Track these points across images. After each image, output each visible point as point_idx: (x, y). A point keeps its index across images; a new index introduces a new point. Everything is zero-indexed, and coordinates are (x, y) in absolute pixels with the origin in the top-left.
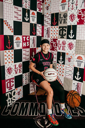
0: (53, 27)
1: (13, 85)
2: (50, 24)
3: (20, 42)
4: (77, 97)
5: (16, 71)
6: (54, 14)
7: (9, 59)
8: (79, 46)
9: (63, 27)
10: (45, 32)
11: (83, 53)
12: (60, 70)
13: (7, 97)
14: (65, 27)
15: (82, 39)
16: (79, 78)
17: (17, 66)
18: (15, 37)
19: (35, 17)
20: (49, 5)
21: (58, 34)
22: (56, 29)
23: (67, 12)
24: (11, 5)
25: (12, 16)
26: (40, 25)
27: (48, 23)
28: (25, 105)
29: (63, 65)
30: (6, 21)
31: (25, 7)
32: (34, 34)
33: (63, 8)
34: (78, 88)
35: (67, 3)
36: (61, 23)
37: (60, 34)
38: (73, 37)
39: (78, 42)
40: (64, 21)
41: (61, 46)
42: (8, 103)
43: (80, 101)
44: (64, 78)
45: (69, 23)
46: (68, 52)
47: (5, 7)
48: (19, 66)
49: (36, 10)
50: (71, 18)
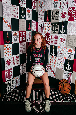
0: (46, 23)
1: (12, 75)
2: (44, 20)
3: (17, 37)
4: (67, 85)
5: (14, 62)
6: (47, 11)
7: (8, 52)
8: (70, 40)
9: (55, 23)
10: (39, 28)
11: (73, 47)
12: (53, 61)
13: (7, 85)
14: (57, 23)
15: (72, 34)
16: (69, 68)
18: (13, 33)
19: (30, 14)
20: (42, 3)
21: (51, 29)
22: (49, 25)
23: (59, 10)
24: (9, 4)
25: (10, 14)
26: (34, 21)
27: (42, 20)
28: (22, 92)
29: (56, 57)
30: (5, 18)
31: (21, 6)
32: (30, 30)
33: (56, 6)
34: (68, 78)
35: (59, 1)
37: (52, 30)
38: (64, 32)
39: (69, 37)
40: (56, 18)
41: (53, 40)
42: (8, 90)
43: (70, 88)
44: (56, 68)
45: (61, 19)
46: (60, 46)
47: (4, 6)
48: (16, 58)
49: (31, 8)
50: (63, 15)
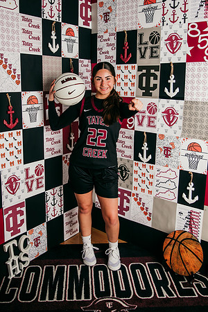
0: (122, 66)
1: (22, 221)
2: (115, 59)
3: (38, 109)
5: (30, 184)
6: (124, 32)
7: (12, 153)
8: (193, 117)
9: (148, 68)
11: (204, 136)
12: (144, 178)
13: (8, 255)
14: (156, 68)
15: (200, 99)
16: (193, 199)
17: (32, 172)
18: (26, 96)
19: (74, 41)
21: (136, 84)
22: (131, 72)
23: (160, 29)
24: (13, 13)
25: (16, 41)
26: (86, 62)
27: (109, 57)
28: (55, 272)
29: (152, 165)
30: (2, 55)
31: (48, 17)
33: (149, 19)
34: (190, 225)
35: (160, 6)
36: (143, 57)
37: (140, 86)
38: (176, 93)
39: (189, 107)
40: (152, 52)
41: (143, 117)
42: (11, 269)
44: (155, 198)
45: (165, 56)
46: (163, 133)
48: (36, 170)
49: (76, 24)
50: (171, 44)
